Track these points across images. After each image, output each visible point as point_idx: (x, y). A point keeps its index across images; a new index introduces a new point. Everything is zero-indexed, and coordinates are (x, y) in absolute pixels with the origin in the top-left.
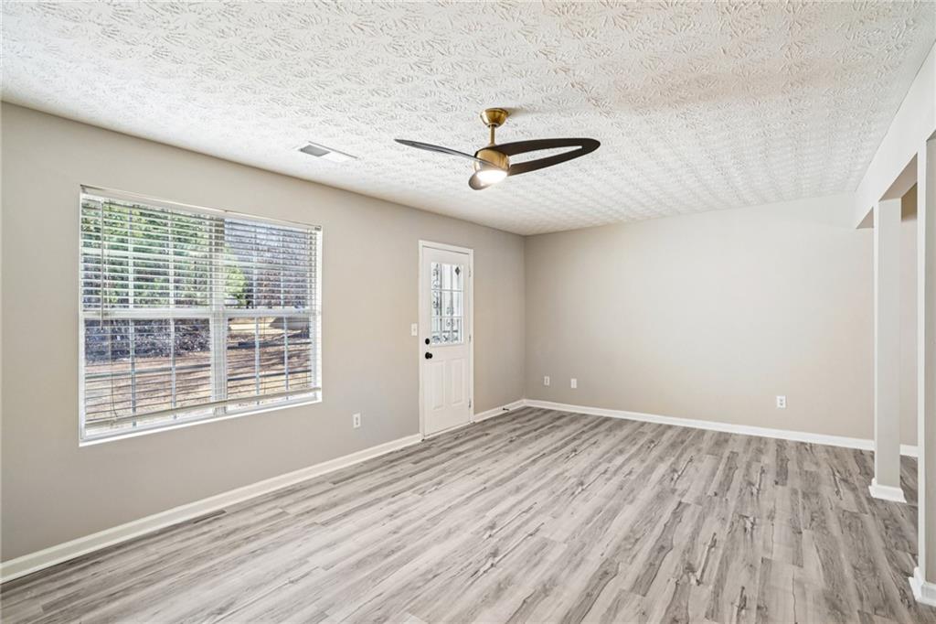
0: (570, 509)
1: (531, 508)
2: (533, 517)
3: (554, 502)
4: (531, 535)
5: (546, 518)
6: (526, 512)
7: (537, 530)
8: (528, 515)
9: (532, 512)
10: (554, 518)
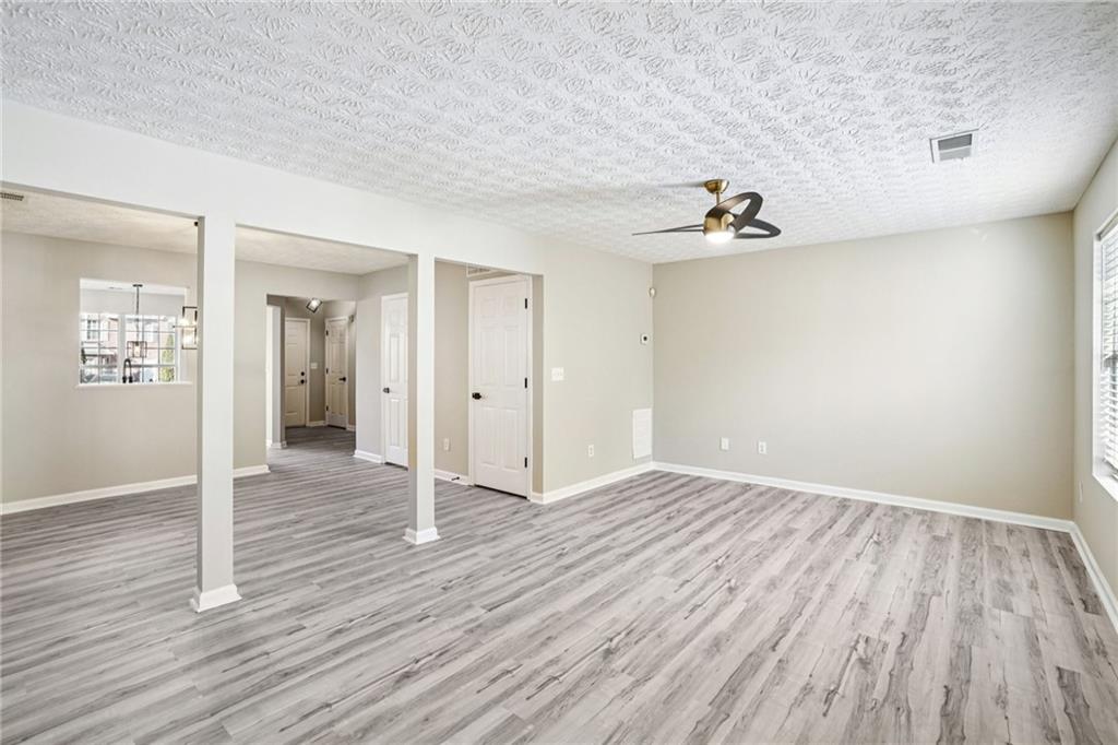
0: (641, 608)
1: (692, 611)
2: (687, 599)
3: (660, 620)
4: (688, 581)
5: (672, 598)
6: (697, 606)
7: (682, 585)
8: (693, 601)
9: (689, 606)
10: (662, 598)
